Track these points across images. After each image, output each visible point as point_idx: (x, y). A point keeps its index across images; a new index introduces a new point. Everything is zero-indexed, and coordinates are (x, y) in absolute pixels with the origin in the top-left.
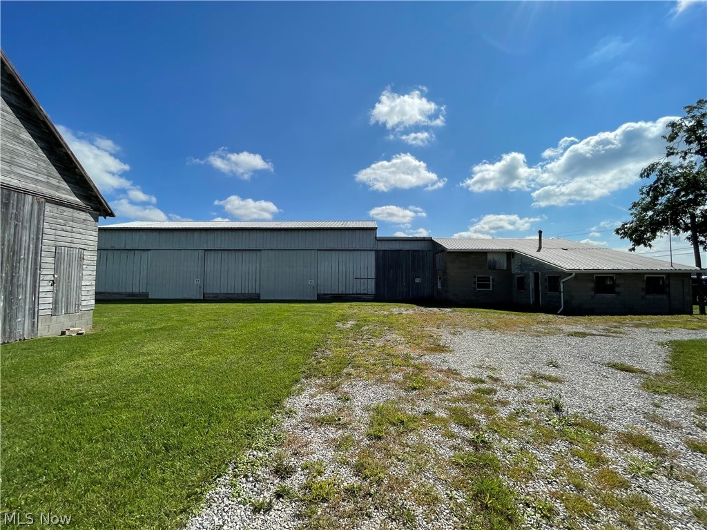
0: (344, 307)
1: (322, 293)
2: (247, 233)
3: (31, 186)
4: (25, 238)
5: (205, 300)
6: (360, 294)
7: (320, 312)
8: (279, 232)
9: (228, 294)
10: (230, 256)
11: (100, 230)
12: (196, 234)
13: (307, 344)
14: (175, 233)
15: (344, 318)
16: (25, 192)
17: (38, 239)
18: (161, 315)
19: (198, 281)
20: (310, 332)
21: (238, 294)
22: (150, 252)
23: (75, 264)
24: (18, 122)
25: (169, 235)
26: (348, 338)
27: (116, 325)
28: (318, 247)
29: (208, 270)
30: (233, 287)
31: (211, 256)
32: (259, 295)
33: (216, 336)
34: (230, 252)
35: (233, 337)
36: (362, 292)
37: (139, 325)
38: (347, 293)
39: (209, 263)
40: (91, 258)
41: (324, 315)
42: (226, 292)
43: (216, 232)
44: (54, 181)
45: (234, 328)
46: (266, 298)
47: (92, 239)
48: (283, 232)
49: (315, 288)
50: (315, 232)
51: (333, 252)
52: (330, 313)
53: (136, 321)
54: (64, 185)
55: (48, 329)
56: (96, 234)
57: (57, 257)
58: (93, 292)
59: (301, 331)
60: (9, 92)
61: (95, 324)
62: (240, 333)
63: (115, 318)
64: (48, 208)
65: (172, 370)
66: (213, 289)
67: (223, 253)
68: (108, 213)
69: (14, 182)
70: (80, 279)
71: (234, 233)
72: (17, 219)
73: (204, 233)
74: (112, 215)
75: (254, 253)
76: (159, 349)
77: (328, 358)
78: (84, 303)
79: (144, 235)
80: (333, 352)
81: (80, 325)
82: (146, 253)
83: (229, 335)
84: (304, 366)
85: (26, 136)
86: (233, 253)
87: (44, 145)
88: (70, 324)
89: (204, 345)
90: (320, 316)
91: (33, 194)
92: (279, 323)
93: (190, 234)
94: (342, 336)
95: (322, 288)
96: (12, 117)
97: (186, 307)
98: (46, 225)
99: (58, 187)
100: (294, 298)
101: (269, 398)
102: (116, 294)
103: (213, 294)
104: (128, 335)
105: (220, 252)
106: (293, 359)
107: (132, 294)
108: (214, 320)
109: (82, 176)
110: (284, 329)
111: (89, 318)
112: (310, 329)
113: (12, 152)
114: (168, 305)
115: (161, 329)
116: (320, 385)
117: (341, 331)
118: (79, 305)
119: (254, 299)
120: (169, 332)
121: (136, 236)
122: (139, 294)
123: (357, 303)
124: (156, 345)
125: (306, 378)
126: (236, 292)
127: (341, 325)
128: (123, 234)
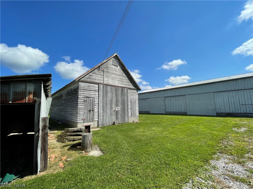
0: (237, 120)
1: (219, 112)
2: (179, 89)
3: (126, 86)
4: (125, 98)
5: (166, 114)
6: (247, 113)
7: (220, 121)
8: (192, 87)
9: (174, 112)
10: (173, 98)
11: (138, 94)
12: (161, 92)
13: (216, 136)
14: (155, 93)
15: (238, 126)
16: (125, 88)
17: (128, 98)
18: (154, 118)
19: (163, 107)
20: (216, 131)
21: (178, 112)
22: (149, 99)
23: (134, 104)
24: (123, 72)
25: (154, 93)
26: (244, 137)
27: (144, 120)
28: (214, 91)
29: (166, 104)
30: (176, 110)
31: (167, 99)
32: (186, 113)
33: (173, 127)
34: (173, 97)
35: (180, 129)
36: (248, 112)
37: (149, 121)
38: (237, 112)
39: (166, 101)
40: (137, 102)
41: (223, 123)
42: (173, 111)
43: (168, 90)
44: (129, 84)
45: (179, 125)
46: (189, 114)
47: (137, 97)
48: (194, 87)
49: (215, 110)
50: (211, 84)
51: (224, 93)
52: (227, 123)
53: (148, 120)
54: (131, 84)
55: (131, 121)
56: (137, 95)
57: (131, 102)
58: (138, 111)
59: (211, 130)
60: (121, 66)
61: (139, 120)
62: (182, 127)
63: (143, 119)
64: (129, 90)
65: (161, 137)
66: (168, 110)
67: (171, 97)
68: (140, 90)
69: (123, 86)
70: (136, 108)
71: (174, 90)
72: (124, 94)
73: (164, 91)
74: (141, 90)
75: (183, 97)
76: (156, 129)
77: (232, 146)
78: (137, 114)
79: (147, 94)
80: (234, 143)
81: (137, 120)
82: (148, 99)
83: (178, 128)
84: (217, 147)
85: (124, 75)
86: (174, 97)
87: (127, 76)
88: (134, 119)
89: (169, 130)
90: (221, 123)
91: (126, 88)
92: (198, 124)
93: (159, 92)
94: (238, 136)
95: (219, 110)
96: (122, 72)
97: (161, 116)
98: (129, 95)
99: (130, 85)
100: (204, 114)
101: (202, 157)
102: (142, 111)
103: (169, 112)
104: (147, 124)
105: (170, 97)
106: (210, 142)
107: (146, 112)
108: (171, 121)
109: (134, 81)
110: (201, 128)
111: (138, 118)
112: (216, 129)
113: (123, 79)
114: (156, 115)
115: (155, 123)
116: (230, 159)
117: (237, 133)
118: (136, 114)
119: (185, 114)
120: (158, 124)
121: (146, 95)
122: (148, 112)
123: (245, 118)
124: (155, 128)
125: (220, 153)
126: (177, 111)
127: (236, 129)
128: (142, 95)
